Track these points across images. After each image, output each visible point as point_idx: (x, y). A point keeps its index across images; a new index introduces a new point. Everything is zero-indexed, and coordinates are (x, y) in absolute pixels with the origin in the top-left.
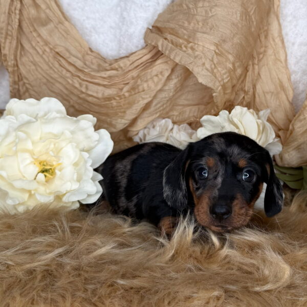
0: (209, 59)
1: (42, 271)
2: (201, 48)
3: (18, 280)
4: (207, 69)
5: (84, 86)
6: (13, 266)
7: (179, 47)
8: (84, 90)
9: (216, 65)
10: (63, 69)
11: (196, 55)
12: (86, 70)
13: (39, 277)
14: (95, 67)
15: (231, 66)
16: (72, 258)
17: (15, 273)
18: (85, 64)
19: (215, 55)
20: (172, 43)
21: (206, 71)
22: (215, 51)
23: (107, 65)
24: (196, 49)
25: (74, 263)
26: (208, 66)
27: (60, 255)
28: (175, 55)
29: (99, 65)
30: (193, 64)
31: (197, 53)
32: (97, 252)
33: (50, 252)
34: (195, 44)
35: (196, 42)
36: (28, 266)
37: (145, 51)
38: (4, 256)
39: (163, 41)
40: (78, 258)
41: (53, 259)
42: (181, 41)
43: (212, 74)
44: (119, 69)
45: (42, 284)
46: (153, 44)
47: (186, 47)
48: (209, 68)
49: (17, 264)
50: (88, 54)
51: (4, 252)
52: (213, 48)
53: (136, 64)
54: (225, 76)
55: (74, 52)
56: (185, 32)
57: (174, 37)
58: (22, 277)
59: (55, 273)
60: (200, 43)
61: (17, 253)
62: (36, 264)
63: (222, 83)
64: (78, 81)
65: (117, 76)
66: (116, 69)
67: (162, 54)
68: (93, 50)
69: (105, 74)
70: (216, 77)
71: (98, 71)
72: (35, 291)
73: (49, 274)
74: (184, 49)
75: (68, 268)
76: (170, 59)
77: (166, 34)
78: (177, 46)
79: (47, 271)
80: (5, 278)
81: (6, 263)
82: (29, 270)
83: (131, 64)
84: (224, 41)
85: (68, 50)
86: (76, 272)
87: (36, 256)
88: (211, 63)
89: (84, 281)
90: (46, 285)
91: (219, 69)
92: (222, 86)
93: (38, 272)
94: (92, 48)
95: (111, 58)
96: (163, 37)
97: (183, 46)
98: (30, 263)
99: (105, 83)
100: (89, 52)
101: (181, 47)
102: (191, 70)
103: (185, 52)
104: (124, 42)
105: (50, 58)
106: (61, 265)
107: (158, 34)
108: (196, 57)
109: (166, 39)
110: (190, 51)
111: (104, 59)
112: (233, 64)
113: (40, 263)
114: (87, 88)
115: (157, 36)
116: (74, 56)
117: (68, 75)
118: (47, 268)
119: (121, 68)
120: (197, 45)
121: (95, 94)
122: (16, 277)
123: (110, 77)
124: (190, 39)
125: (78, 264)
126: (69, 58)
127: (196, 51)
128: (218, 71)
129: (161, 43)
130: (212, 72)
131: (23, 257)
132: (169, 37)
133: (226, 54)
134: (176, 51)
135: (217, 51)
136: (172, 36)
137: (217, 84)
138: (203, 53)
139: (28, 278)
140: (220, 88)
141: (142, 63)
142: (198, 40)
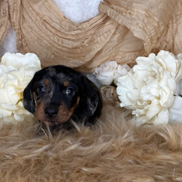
0: (142, 20)
1: (35, 160)
2: (136, 13)
3: (20, 166)
4: (140, 27)
5: (61, 41)
6: (17, 157)
7: (121, 13)
8: (60, 44)
9: (146, 24)
10: (48, 30)
11: (132, 18)
12: (62, 31)
13: (33, 164)
14: (67, 28)
15: (156, 24)
16: (54, 152)
17: (18, 161)
18: (61, 27)
19: (145, 18)
20: (117, 11)
21: (139, 28)
22: (145, 15)
23: (75, 27)
24: (133, 14)
25: (55, 155)
26: (140, 25)
27: (46, 150)
28: (118, 19)
29: (70, 27)
30: (130, 24)
31: (133, 17)
32: (69, 148)
33: (40, 148)
34: (132, 10)
35: (133, 9)
36: (26, 157)
37: (99, 17)
38: (12, 150)
39: (110, 10)
40: (57, 152)
41: (42, 153)
42: (122, 9)
43: (144, 30)
44: (83, 29)
45: (35, 169)
46: (104, 12)
47: (125, 13)
48: (142, 27)
49: (19, 156)
50: (63, 20)
51: (11, 148)
52: (144, 13)
53: (93, 26)
54: (152, 32)
55: (54, 19)
56: (125, 3)
57: (118, 7)
58: (22, 164)
59: (43, 162)
60: (135, 10)
61: (20, 148)
62: (31, 156)
63: (150, 36)
64: (57, 38)
65: (81, 34)
66: (81, 29)
67: (110, 18)
68: (66, 18)
69: (74, 33)
70: (146, 33)
71: (70, 31)
72: (30, 174)
73: (39, 163)
74: (125, 14)
75: (51, 158)
76: (115, 21)
77: (113, 5)
78: (120, 12)
79: (38, 160)
80: (12, 164)
81: (12, 155)
82: (26, 160)
83: (90, 26)
84: (152, 8)
85: (51, 18)
86: (56, 162)
87: (31, 150)
88: (143, 23)
89: (61, 168)
90: (37, 169)
91: (149, 27)
92: (150, 38)
93: (32, 161)
94: (66, 16)
95: (78, 23)
96: (110, 7)
97: (124, 12)
98: (27, 155)
99: (74, 38)
100: (64, 19)
101: (122, 13)
102: (129, 28)
103: (125, 16)
104: (86, 12)
105: (40, 24)
106: (46, 157)
107: (107, 5)
108: (132, 19)
109: (112, 8)
110: (128, 16)
111: (73, 23)
112: (158, 23)
113: (33, 155)
114: (62, 42)
115: (107, 6)
116: (54, 22)
117: (51, 34)
118: (38, 158)
119: (84, 28)
120: (133, 11)
121: (67, 46)
122: (19, 164)
123: (77, 34)
124: (129, 7)
125: (57, 156)
126: (52, 23)
127: (133, 15)
128: (147, 28)
129: (109, 11)
130: (143, 29)
131: (23, 151)
132: (114, 7)
133: (153, 17)
134: (118, 16)
135: (147, 15)
136: (116, 6)
137: (147, 37)
138: (137, 17)
139: (26, 165)
140: (149, 40)
141: (97, 25)
142: (134, 8)
